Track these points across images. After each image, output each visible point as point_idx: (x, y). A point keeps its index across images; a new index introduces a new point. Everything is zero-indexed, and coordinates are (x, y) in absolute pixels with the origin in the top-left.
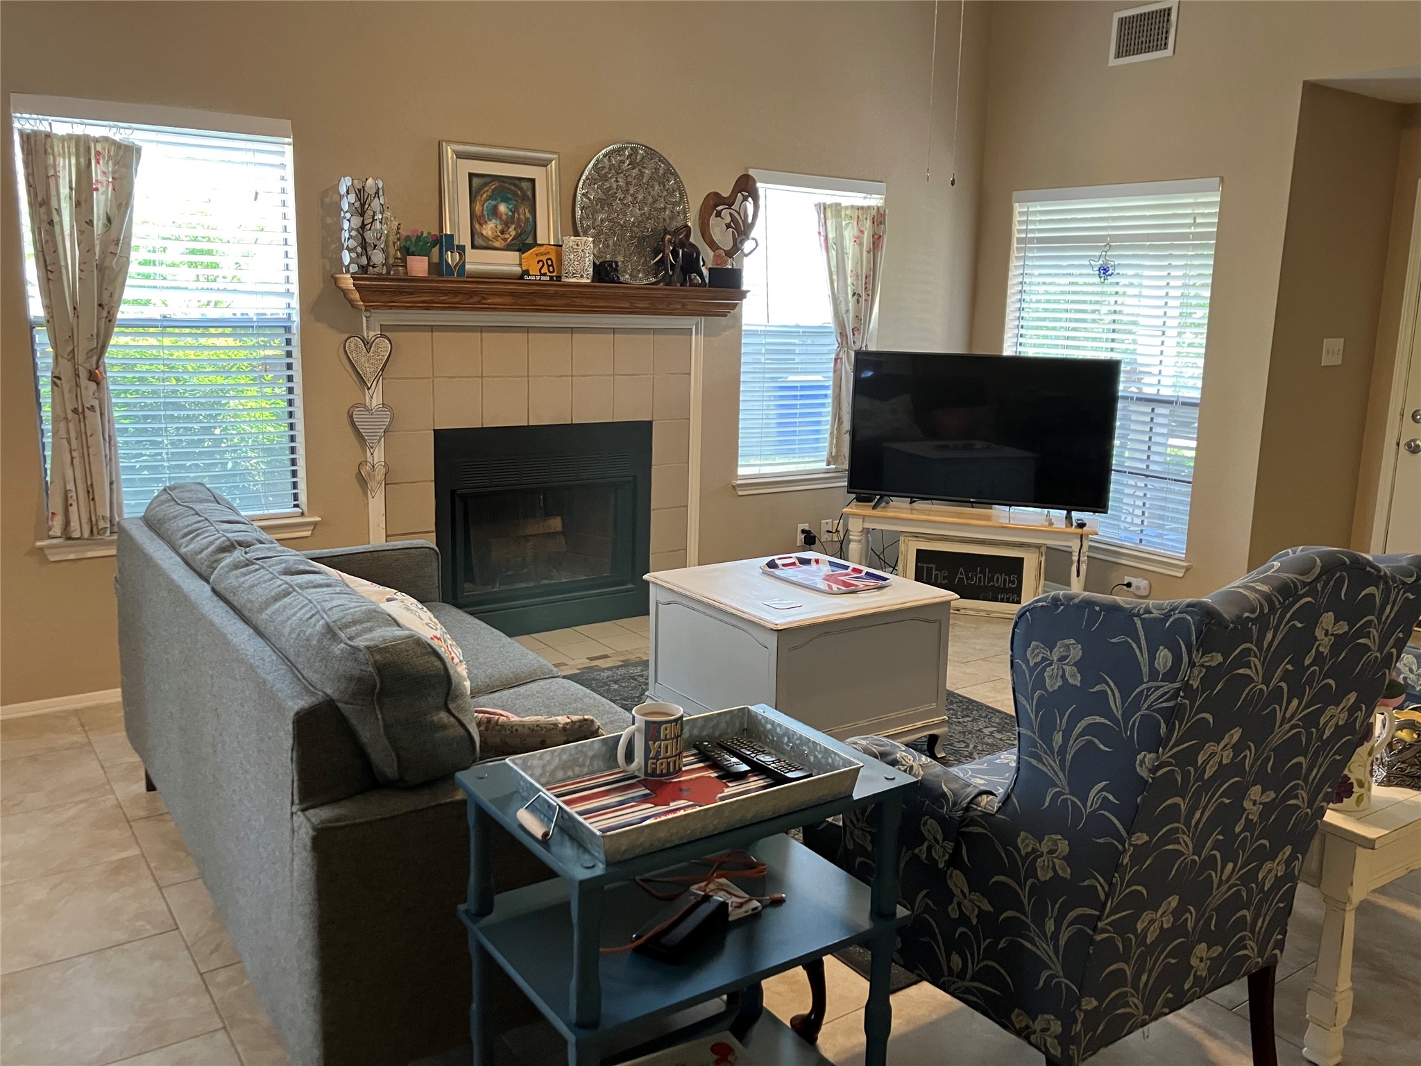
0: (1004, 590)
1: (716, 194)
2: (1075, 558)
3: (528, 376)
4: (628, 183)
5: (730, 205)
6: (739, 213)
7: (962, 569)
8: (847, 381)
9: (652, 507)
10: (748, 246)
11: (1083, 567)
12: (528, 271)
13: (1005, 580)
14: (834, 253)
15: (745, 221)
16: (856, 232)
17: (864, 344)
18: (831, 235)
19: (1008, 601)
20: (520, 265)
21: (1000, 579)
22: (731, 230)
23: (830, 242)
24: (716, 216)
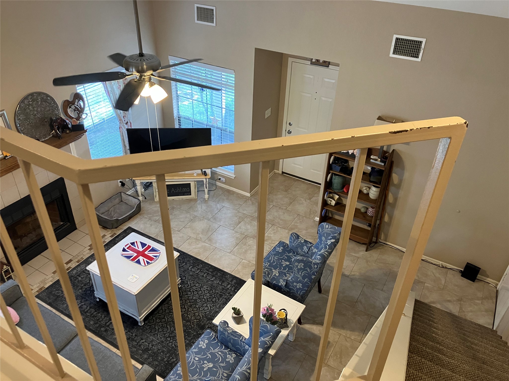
0: (186, 192)
1: (67, 101)
2: (205, 183)
3: (16, 185)
4: (33, 108)
5: (74, 104)
6: (78, 105)
7: (173, 189)
8: (125, 135)
9: (70, 200)
10: (84, 116)
11: (207, 185)
12: (6, 156)
13: (186, 190)
14: (112, 95)
15: (80, 107)
16: (118, 85)
17: (128, 119)
18: (109, 89)
19: (187, 195)
20: (3, 154)
21: (185, 190)
22: (76, 111)
23: (110, 92)
24: (70, 108)
